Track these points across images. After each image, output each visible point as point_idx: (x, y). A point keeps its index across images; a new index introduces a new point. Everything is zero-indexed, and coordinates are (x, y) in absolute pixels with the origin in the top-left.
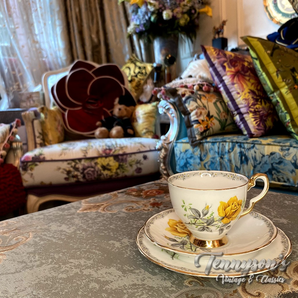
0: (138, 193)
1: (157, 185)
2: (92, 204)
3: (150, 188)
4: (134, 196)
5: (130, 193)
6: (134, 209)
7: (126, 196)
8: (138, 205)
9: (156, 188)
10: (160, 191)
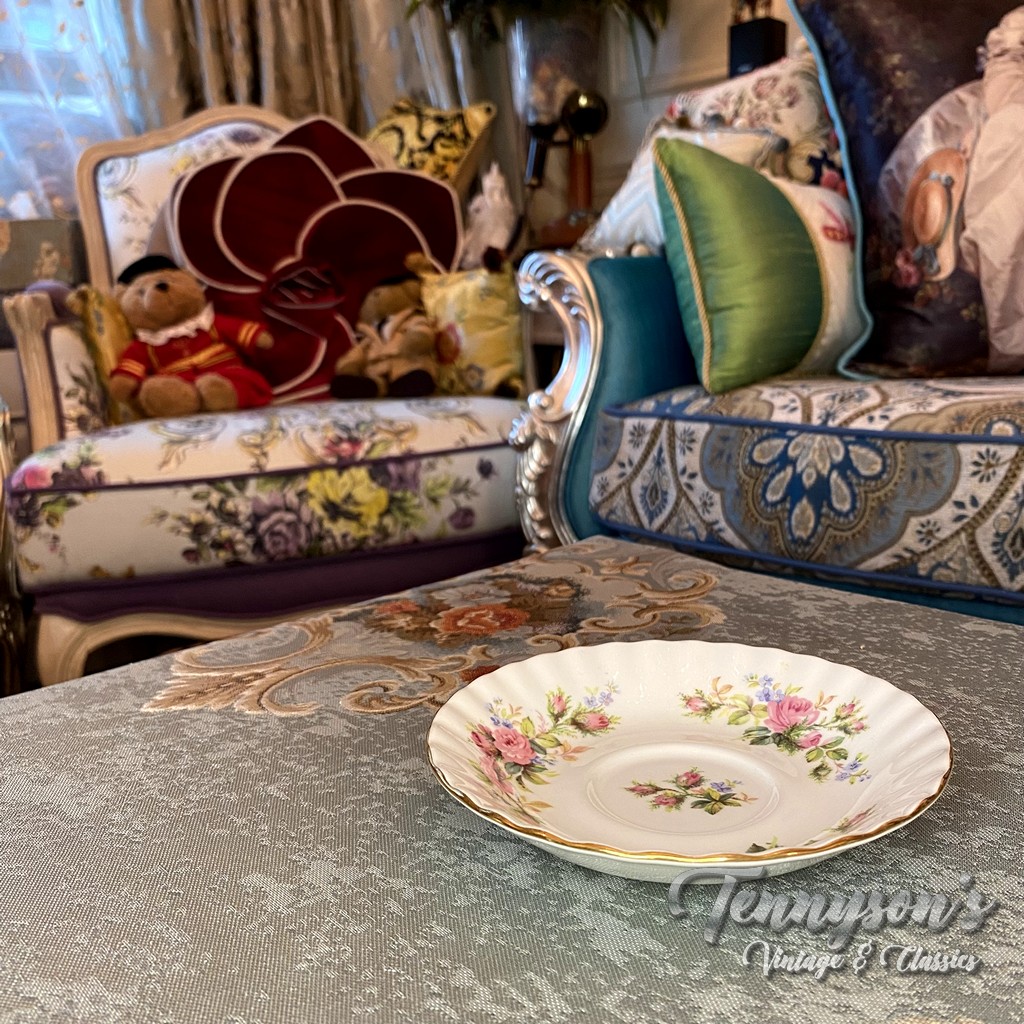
0: (420, 619)
1: (501, 588)
2: (213, 674)
3: (473, 596)
4: (402, 633)
5: (384, 622)
6: (391, 698)
7: (366, 633)
8: (410, 680)
9: (498, 597)
10: (511, 612)
